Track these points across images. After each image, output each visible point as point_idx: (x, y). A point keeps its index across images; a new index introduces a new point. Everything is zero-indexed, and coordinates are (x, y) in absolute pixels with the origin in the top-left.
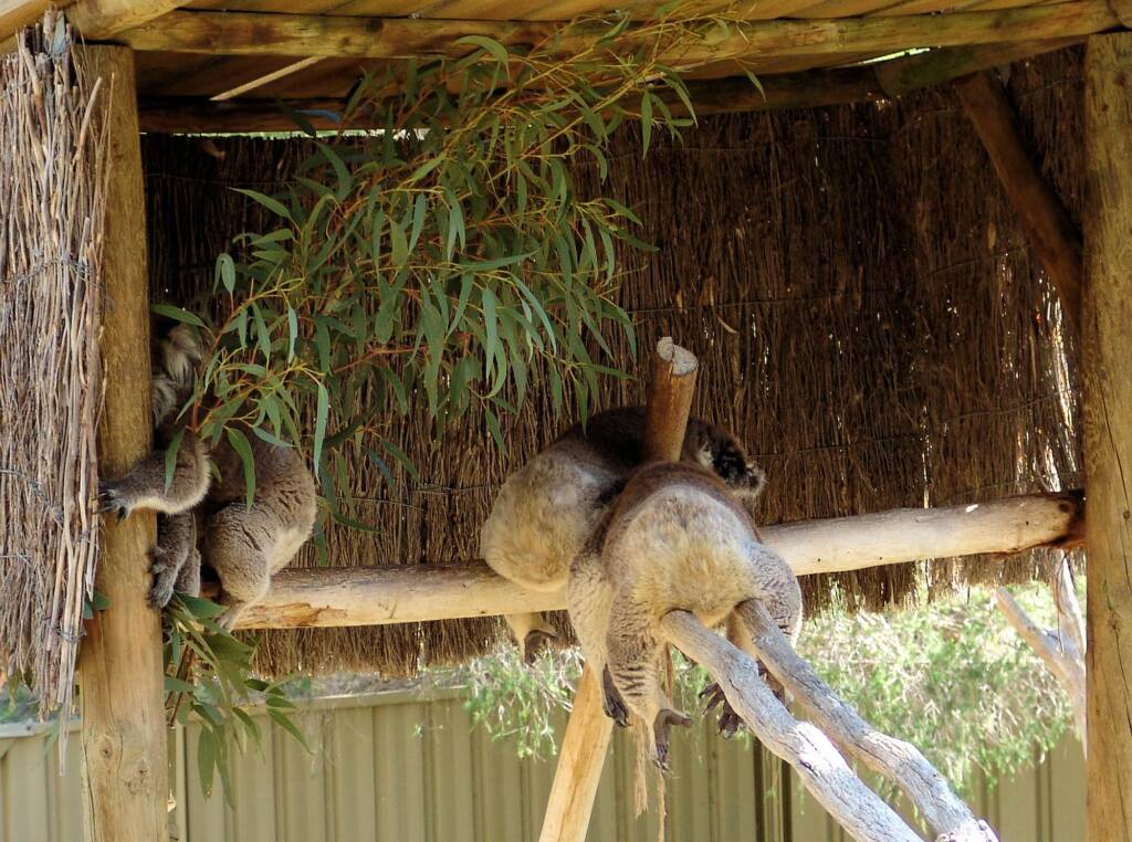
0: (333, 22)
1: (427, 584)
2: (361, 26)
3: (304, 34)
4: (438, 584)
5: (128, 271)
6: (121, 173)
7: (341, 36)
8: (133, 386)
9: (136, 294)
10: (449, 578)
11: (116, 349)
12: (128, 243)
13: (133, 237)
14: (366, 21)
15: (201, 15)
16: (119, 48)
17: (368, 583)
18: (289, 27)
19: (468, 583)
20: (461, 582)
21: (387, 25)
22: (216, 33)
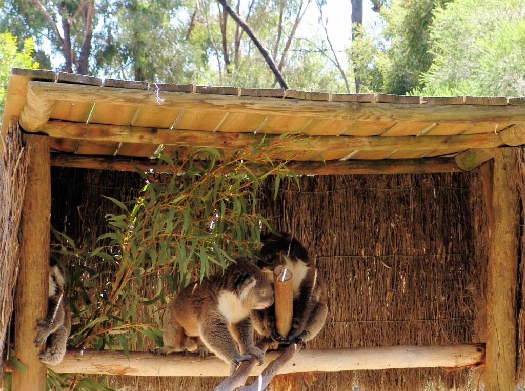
0: (134, 129)
1: (174, 361)
2: (148, 131)
3: (123, 133)
4: (179, 361)
5: (38, 225)
6: (38, 186)
7: (139, 135)
8: (37, 271)
9: (42, 234)
10: (185, 359)
11: (31, 256)
12: (39, 214)
13: (41, 212)
14: (150, 130)
15: (77, 124)
16: (41, 136)
17: (148, 358)
18: (116, 130)
19: (193, 362)
20: (190, 361)
21: (159, 131)
22: (84, 131)
